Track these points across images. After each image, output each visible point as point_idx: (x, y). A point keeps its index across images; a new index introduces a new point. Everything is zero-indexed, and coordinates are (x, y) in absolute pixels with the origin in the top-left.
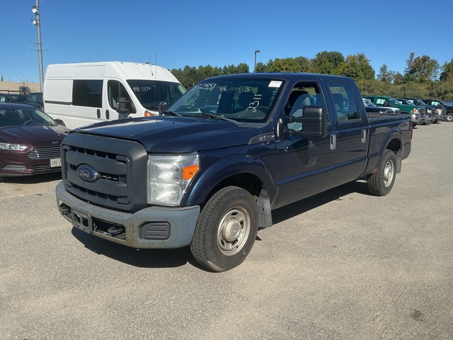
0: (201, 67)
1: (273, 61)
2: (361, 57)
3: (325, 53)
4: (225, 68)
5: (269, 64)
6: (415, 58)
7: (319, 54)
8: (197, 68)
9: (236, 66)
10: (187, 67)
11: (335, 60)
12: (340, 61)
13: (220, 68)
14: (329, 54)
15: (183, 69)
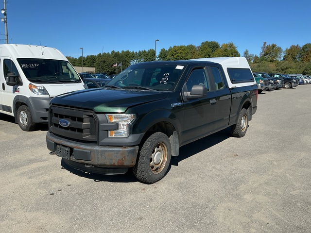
0: (123, 52)
1: (172, 47)
2: (231, 45)
3: (207, 42)
4: (140, 52)
5: (169, 50)
6: (266, 45)
7: (203, 43)
8: (120, 52)
9: (147, 51)
10: (113, 52)
11: (214, 47)
12: (217, 48)
13: (136, 52)
14: (210, 43)
15: (110, 53)
